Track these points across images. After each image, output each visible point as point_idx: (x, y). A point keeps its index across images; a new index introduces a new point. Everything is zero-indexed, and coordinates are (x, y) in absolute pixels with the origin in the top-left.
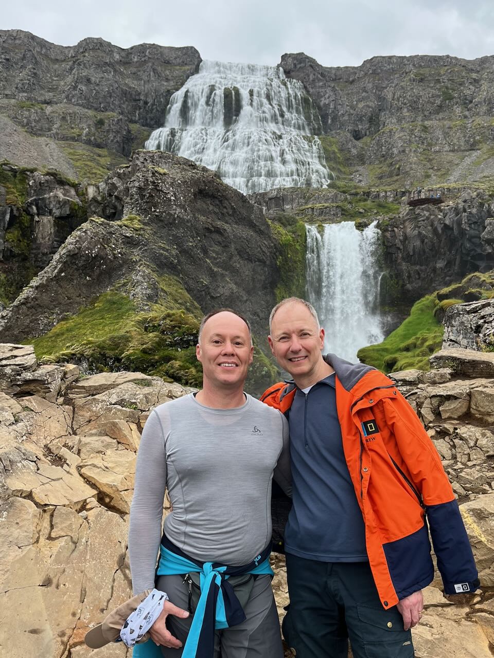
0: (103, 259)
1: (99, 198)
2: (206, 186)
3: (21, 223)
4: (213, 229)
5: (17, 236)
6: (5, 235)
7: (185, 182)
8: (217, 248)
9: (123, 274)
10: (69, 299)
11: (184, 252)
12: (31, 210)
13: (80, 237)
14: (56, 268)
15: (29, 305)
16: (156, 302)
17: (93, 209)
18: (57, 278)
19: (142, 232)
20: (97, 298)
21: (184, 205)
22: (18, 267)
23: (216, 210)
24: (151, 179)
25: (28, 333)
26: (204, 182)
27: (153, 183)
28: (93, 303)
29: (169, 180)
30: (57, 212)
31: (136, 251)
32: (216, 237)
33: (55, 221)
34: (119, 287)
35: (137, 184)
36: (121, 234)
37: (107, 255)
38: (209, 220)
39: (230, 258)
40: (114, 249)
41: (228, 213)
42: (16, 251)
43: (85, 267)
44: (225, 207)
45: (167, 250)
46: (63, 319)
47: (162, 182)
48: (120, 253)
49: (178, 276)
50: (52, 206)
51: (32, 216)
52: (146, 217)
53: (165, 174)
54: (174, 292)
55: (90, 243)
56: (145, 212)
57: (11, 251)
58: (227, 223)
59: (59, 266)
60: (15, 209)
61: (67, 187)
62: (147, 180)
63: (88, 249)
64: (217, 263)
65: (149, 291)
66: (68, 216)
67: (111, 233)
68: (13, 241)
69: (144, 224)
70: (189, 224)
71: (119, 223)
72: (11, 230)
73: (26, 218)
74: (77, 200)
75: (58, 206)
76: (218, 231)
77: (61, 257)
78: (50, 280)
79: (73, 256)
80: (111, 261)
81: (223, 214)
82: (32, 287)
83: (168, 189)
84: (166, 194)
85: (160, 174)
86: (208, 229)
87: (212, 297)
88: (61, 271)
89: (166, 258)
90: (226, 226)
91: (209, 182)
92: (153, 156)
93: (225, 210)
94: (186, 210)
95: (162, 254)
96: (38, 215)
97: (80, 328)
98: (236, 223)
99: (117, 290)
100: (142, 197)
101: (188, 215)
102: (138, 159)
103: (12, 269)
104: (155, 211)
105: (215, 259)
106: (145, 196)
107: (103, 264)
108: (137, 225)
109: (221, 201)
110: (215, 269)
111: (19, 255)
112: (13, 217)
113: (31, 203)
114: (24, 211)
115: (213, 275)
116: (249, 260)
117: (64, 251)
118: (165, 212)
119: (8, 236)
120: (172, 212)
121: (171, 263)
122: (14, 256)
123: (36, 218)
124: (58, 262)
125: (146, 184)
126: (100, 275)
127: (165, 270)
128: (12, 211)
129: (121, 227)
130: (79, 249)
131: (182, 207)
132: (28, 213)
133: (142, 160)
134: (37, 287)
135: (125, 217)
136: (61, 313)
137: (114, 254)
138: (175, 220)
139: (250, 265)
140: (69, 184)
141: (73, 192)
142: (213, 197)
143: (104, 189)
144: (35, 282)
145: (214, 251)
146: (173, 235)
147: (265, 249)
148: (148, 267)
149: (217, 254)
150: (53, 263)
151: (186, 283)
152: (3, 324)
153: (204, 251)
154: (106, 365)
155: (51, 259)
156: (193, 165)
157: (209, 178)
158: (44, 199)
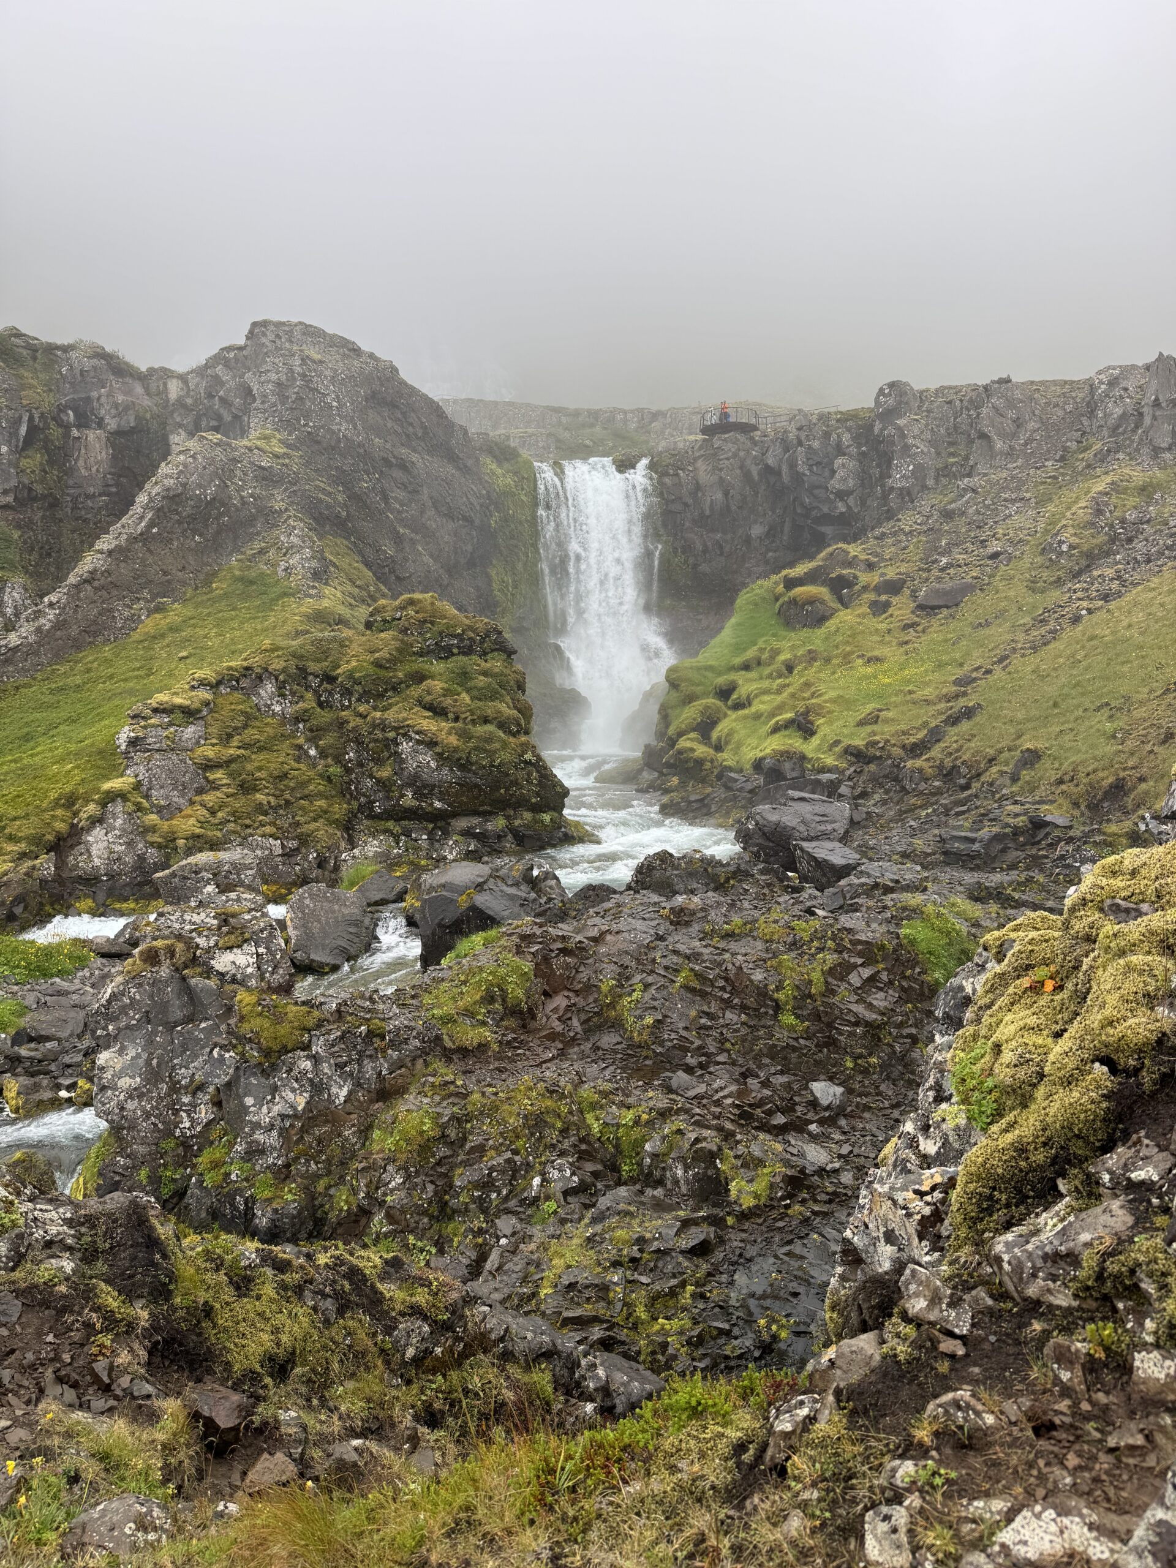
0: (223, 504)
1: (189, 401)
2: (382, 385)
3: (47, 441)
4: (394, 460)
5: (41, 464)
6: (18, 459)
7: (350, 378)
8: (402, 494)
9: (258, 533)
10: (165, 573)
11: (355, 497)
12: (65, 418)
13: (185, 466)
14: (142, 518)
15: (96, 583)
16: (326, 584)
17: (178, 419)
18: (144, 537)
19: (287, 461)
20: (215, 574)
21: (353, 418)
22: (43, 517)
23: (399, 430)
24: (298, 369)
25: (95, 634)
26: (379, 378)
27: (304, 375)
28: (207, 582)
29: (328, 373)
30: (112, 424)
31: (278, 494)
32: (397, 474)
33: (108, 439)
34: (253, 555)
35: (273, 377)
36: (252, 463)
37: (230, 497)
38: (388, 446)
39: (422, 512)
40: (240, 489)
41: (416, 435)
42: (39, 489)
43: (192, 518)
44: (411, 424)
45: (329, 494)
46: (159, 609)
47: (318, 376)
48: (252, 496)
49: (347, 538)
50: (103, 412)
51: (67, 427)
52: (290, 434)
53: (321, 362)
54: (346, 566)
55: (201, 476)
56: (288, 425)
57: (30, 489)
58: (414, 451)
59: (149, 515)
60: (36, 416)
61: (129, 380)
62: (292, 371)
63: (199, 486)
64: (402, 520)
65: (314, 564)
66: (132, 431)
67: (235, 461)
68: (33, 472)
69: (288, 446)
70: (362, 451)
71: (245, 442)
72: (30, 453)
73: (55, 432)
74: (147, 402)
75: (113, 411)
76: (403, 466)
77: (151, 500)
78: (133, 539)
79: (173, 498)
80: (238, 510)
81: (408, 436)
82: (101, 552)
83: (327, 387)
84: (325, 395)
85: (314, 361)
86: (386, 460)
87: (398, 578)
88: (152, 524)
89: (329, 507)
90: (414, 457)
91: (388, 380)
92: (291, 331)
93: (411, 429)
94: (355, 426)
95: (321, 501)
96: (79, 427)
97: (194, 626)
98: (429, 452)
99: (249, 560)
100: (284, 399)
101: (358, 435)
102: (264, 335)
103: (31, 521)
104: (306, 425)
105: (399, 512)
106: (288, 397)
107: (221, 515)
108: (280, 450)
109: (404, 414)
110: (401, 530)
111: (44, 497)
112: (32, 429)
113: (67, 407)
114: (53, 419)
115: (398, 540)
116: (450, 516)
117: (157, 489)
118: (322, 427)
119: (24, 463)
120: (335, 428)
121: (338, 517)
122: (35, 499)
123: (75, 433)
124: (146, 507)
125: (291, 378)
126: (218, 532)
127: (327, 528)
128: (31, 419)
129: (250, 449)
130: (184, 485)
131: (351, 420)
132: (60, 424)
133: (272, 337)
134: (110, 553)
135: (253, 434)
136: (153, 599)
137: (242, 498)
138: (339, 441)
139: (451, 525)
140: (131, 375)
141: (139, 389)
142: (393, 405)
143: (197, 385)
144: (105, 543)
145: (396, 499)
146: (337, 468)
147: (473, 500)
148: (301, 520)
149: (402, 505)
150: (137, 508)
151: (360, 553)
152: (51, 617)
153: (385, 498)
154: (308, 687)
155: (133, 503)
156: (356, 351)
157: (388, 373)
158: (88, 400)
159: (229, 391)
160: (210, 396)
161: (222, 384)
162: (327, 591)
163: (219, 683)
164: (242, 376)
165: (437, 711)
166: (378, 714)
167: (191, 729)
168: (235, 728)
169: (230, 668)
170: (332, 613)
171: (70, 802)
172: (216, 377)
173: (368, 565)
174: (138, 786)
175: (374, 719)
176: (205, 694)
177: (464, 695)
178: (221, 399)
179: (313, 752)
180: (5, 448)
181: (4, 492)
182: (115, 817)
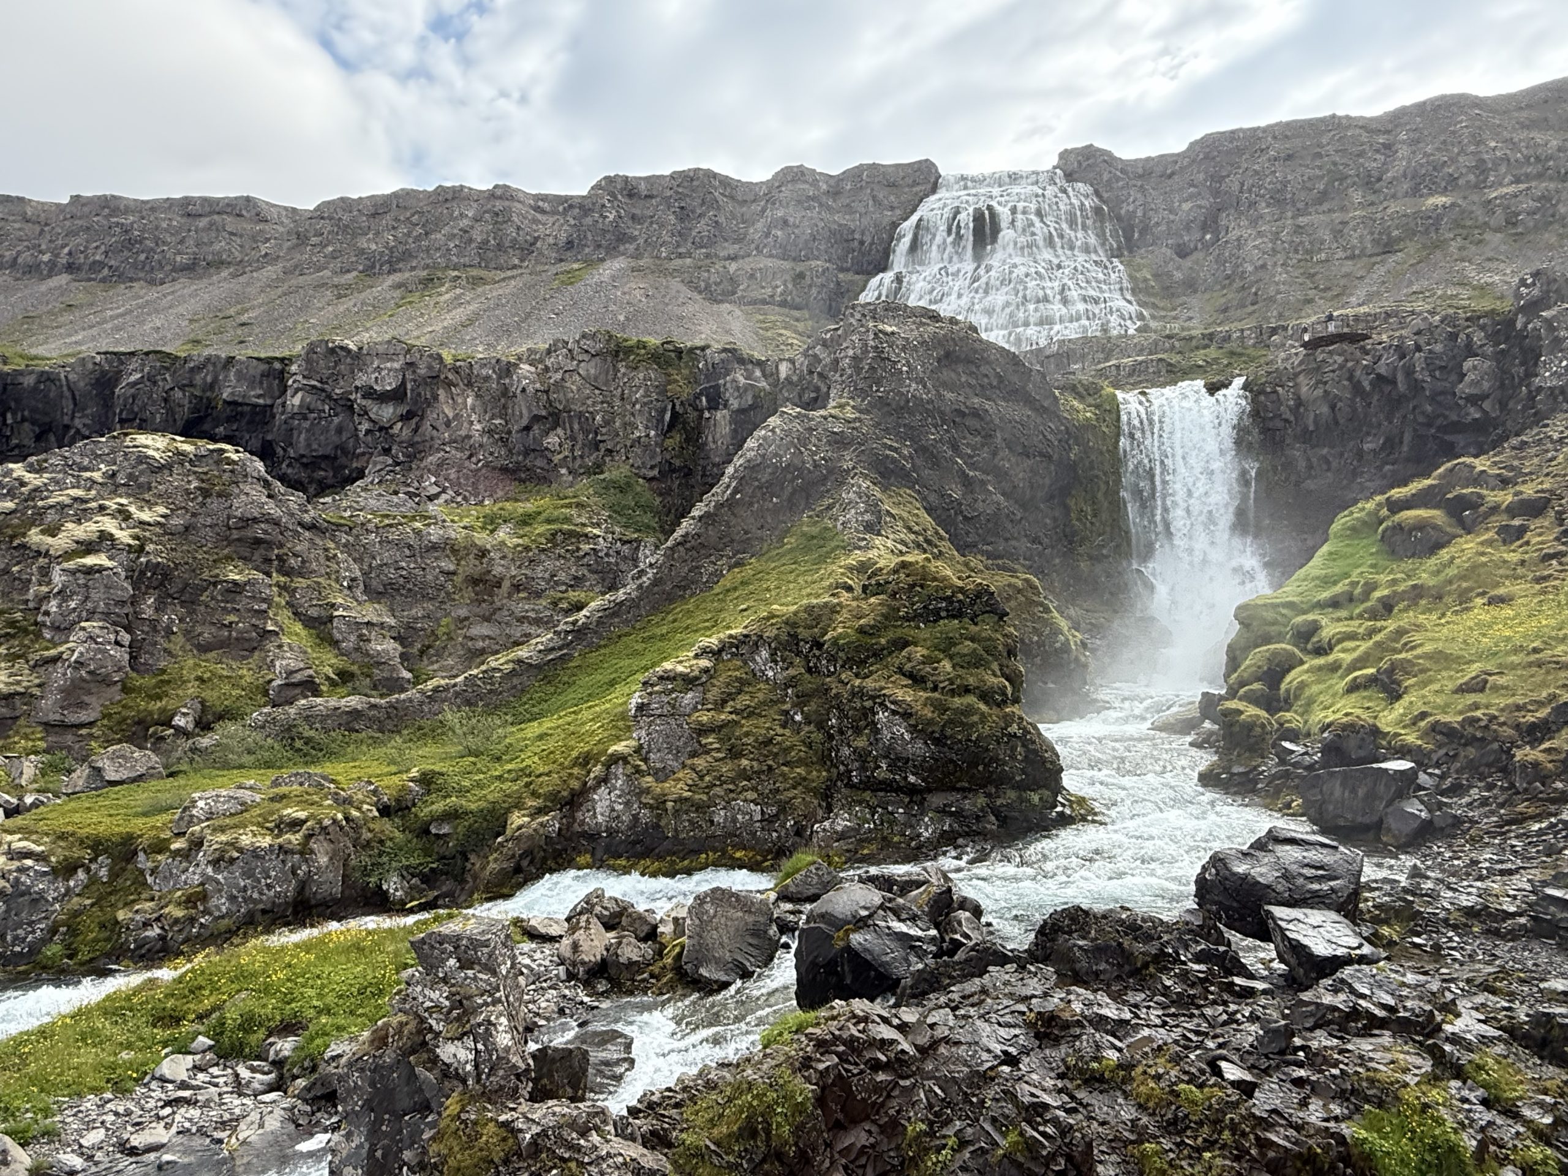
4: (966, 410)
7: (924, 343)
14: (728, 487)
19: (857, 425)
23: (973, 381)
34: (822, 511)
41: (991, 384)
44: (986, 376)
47: (890, 346)
49: (911, 488)
58: (988, 399)
79: (754, 468)
81: (982, 386)
84: (895, 363)
90: (987, 405)
99: (817, 515)
104: (878, 391)
110: (971, 473)
121: (902, 469)
124: (732, 477)
125: (865, 351)
129: (825, 417)
142: (967, 361)
151: (924, 499)
158: (717, 386)
162: (877, 541)
167: (690, 695)
173: (930, 510)
180: (652, 433)
181: (652, 468)
182: (617, 779)
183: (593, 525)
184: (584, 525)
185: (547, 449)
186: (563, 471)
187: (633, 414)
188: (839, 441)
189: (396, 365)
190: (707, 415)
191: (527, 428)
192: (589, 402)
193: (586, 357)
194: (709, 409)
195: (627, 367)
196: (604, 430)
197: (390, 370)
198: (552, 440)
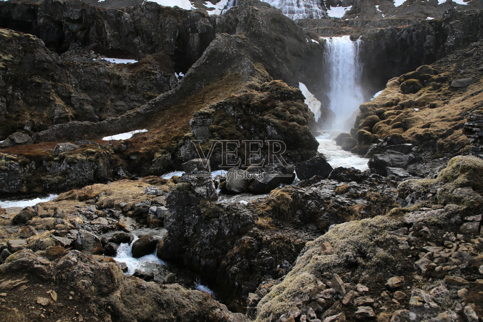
0: (227, 54)
1: (221, 24)
2: (276, 16)
4: (278, 39)
6: (176, 42)
7: (266, 15)
8: (280, 49)
9: (236, 62)
10: (210, 74)
11: (265, 51)
12: (188, 30)
13: (217, 43)
14: (204, 58)
16: (254, 77)
17: (218, 29)
18: (205, 64)
19: (246, 40)
20: (223, 74)
21: (266, 27)
23: (281, 29)
24: (251, 13)
25: (190, 91)
26: (275, 14)
27: (252, 15)
28: (221, 76)
29: (260, 14)
30: (200, 31)
31: (243, 50)
32: (279, 43)
33: (199, 36)
34: (234, 68)
35: (244, 16)
36: (236, 41)
37: (229, 52)
38: (277, 34)
39: (286, 54)
40: (232, 49)
41: (286, 31)
43: (218, 58)
44: (285, 28)
45: (258, 50)
46: (208, 84)
47: (257, 15)
48: (235, 51)
49: (262, 63)
50: (198, 28)
51: (189, 33)
52: (247, 33)
53: (258, 10)
54: (261, 71)
55: (221, 46)
56: (247, 30)
57: (178, 51)
58: (285, 36)
59: (206, 58)
62: (249, 14)
63: (220, 49)
64: (280, 57)
65: (251, 71)
66: (205, 33)
67: (231, 41)
69: (246, 36)
70: (268, 36)
71: (235, 35)
72: (179, 40)
74: (210, 25)
75: (201, 28)
76: (281, 40)
77: (207, 53)
78: (202, 64)
79: (213, 52)
80: (231, 55)
81: (283, 31)
82: (193, 68)
83: (259, 18)
84: (258, 20)
85: (256, 10)
86: (276, 39)
87: (277, 74)
88: (207, 60)
89: (257, 53)
90: (285, 38)
91: (278, 15)
94: (267, 29)
95: (255, 52)
97: (216, 89)
98: (289, 36)
99: (233, 70)
100: (246, 22)
101: (268, 32)
102: (243, 3)
104: (252, 29)
105: (279, 54)
107: (226, 57)
108: (244, 37)
109: (283, 25)
110: (279, 60)
111: (182, 52)
112: (180, 34)
113: (189, 27)
114: (185, 31)
115: (278, 63)
116: (295, 55)
117: (209, 50)
118: (257, 30)
120: (261, 30)
121: (260, 56)
122: (179, 53)
124: (206, 55)
125: (249, 16)
126: (225, 62)
127: (256, 60)
128: (180, 31)
129: (236, 37)
130: (216, 49)
131: (265, 27)
133: (245, 4)
134: (196, 68)
135: (237, 33)
136: (206, 81)
137: (232, 52)
138: (262, 34)
139: (295, 58)
140: (207, 17)
141: (208, 21)
142: (279, 22)
143: (223, 19)
144: (194, 66)
145: (278, 50)
146: (261, 42)
147: (303, 50)
148: (248, 58)
149: (280, 52)
150: (203, 56)
151: (265, 67)
152: (179, 87)
153: (275, 50)
154: (242, 108)
155: (202, 54)
156: (269, 6)
157: (278, 13)
158: (194, 25)
159: (232, 20)
160: (227, 22)
161: (230, 18)
162: (254, 79)
163: (217, 106)
164: (236, 16)
165: (279, 116)
166: (261, 117)
167: (209, 120)
168: (221, 120)
169: (221, 102)
170: (255, 85)
171: (176, 139)
172: (229, 16)
173: (267, 71)
174: (194, 136)
175: (260, 118)
176: (213, 110)
177: (288, 112)
178: (230, 23)
179: (242, 127)
180: (172, 40)
181: (172, 52)
182: (187, 144)
183: (154, 70)
184: (152, 70)
185: (134, 43)
186: (140, 51)
187: (165, 33)
188: (240, 46)
189: (78, 10)
190: (191, 34)
191: (127, 36)
192: (149, 27)
193: (148, 11)
194: (192, 32)
195: (163, 16)
196: (155, 38)
197: (76, 12)
198: (136, 40)
